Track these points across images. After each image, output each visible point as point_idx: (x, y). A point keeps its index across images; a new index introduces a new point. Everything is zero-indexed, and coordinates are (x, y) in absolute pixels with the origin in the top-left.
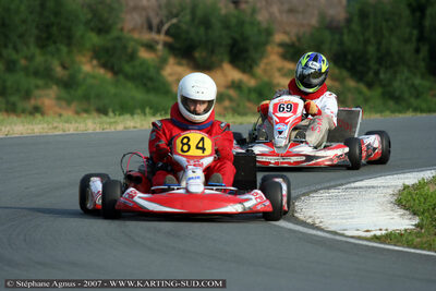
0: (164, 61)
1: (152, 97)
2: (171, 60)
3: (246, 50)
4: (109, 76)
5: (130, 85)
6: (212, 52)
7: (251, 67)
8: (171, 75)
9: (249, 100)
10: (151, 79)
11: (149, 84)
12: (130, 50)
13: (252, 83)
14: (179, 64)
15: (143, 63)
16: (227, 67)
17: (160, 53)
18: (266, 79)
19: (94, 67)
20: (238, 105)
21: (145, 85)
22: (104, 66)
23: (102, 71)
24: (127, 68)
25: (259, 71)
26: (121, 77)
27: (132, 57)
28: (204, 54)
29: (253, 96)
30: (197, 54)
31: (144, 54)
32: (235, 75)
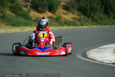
0: (30, 11)
1: (27, 21)
2: (32, 10)
3: (53, 7)
4: (14, 15)
5: (20, 17)
6: (44, 8)
7: (54, 12)
8: (32, 14)
9: (54, 22)
10: (26, 16)
11: (26, 17)
12: (20, 8)
13: (55, 16)
14: (34, 11)
15: (24, 11)
16: (48, 12)
17: (29, 8)
18: (59, 15)
19: (10, 13)
20: (51, 23)
21: (25, 17)
22: (13, 12)
23: (12, 14)
24: (20, 13)
25: (57, 13)
26: (18, 15)
27: (21, 9)
28: (41, 9)
29: (55, 20)
30: (39, 9)
31: (24, 9)
32: (50, 14)
